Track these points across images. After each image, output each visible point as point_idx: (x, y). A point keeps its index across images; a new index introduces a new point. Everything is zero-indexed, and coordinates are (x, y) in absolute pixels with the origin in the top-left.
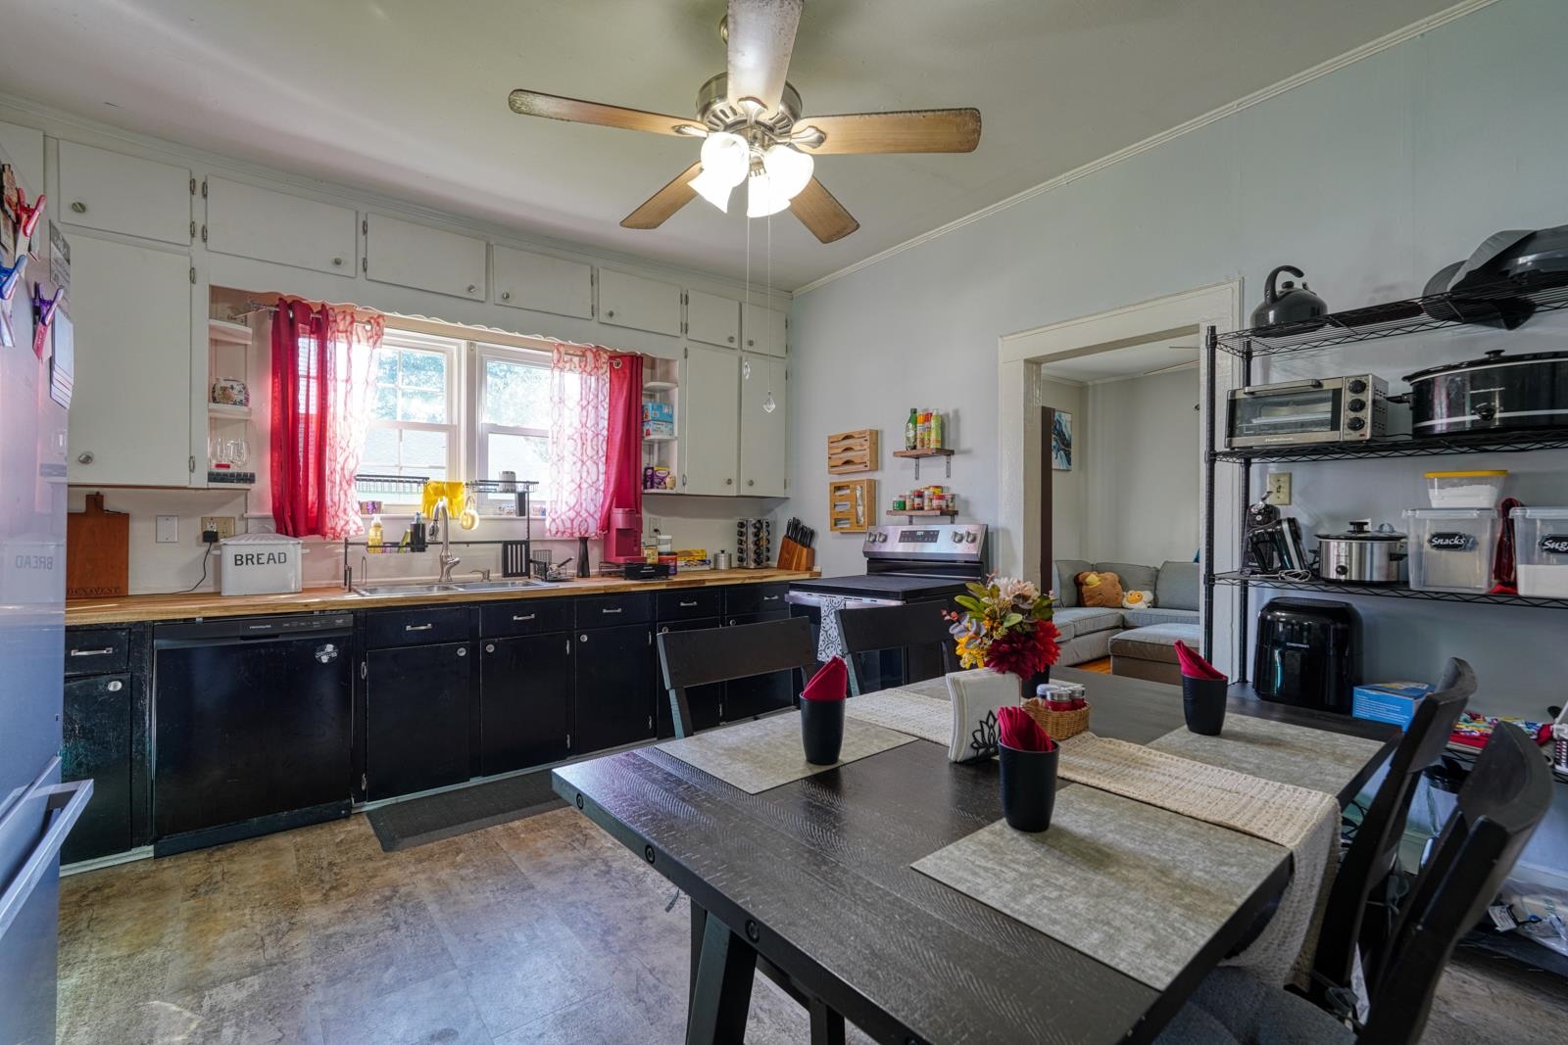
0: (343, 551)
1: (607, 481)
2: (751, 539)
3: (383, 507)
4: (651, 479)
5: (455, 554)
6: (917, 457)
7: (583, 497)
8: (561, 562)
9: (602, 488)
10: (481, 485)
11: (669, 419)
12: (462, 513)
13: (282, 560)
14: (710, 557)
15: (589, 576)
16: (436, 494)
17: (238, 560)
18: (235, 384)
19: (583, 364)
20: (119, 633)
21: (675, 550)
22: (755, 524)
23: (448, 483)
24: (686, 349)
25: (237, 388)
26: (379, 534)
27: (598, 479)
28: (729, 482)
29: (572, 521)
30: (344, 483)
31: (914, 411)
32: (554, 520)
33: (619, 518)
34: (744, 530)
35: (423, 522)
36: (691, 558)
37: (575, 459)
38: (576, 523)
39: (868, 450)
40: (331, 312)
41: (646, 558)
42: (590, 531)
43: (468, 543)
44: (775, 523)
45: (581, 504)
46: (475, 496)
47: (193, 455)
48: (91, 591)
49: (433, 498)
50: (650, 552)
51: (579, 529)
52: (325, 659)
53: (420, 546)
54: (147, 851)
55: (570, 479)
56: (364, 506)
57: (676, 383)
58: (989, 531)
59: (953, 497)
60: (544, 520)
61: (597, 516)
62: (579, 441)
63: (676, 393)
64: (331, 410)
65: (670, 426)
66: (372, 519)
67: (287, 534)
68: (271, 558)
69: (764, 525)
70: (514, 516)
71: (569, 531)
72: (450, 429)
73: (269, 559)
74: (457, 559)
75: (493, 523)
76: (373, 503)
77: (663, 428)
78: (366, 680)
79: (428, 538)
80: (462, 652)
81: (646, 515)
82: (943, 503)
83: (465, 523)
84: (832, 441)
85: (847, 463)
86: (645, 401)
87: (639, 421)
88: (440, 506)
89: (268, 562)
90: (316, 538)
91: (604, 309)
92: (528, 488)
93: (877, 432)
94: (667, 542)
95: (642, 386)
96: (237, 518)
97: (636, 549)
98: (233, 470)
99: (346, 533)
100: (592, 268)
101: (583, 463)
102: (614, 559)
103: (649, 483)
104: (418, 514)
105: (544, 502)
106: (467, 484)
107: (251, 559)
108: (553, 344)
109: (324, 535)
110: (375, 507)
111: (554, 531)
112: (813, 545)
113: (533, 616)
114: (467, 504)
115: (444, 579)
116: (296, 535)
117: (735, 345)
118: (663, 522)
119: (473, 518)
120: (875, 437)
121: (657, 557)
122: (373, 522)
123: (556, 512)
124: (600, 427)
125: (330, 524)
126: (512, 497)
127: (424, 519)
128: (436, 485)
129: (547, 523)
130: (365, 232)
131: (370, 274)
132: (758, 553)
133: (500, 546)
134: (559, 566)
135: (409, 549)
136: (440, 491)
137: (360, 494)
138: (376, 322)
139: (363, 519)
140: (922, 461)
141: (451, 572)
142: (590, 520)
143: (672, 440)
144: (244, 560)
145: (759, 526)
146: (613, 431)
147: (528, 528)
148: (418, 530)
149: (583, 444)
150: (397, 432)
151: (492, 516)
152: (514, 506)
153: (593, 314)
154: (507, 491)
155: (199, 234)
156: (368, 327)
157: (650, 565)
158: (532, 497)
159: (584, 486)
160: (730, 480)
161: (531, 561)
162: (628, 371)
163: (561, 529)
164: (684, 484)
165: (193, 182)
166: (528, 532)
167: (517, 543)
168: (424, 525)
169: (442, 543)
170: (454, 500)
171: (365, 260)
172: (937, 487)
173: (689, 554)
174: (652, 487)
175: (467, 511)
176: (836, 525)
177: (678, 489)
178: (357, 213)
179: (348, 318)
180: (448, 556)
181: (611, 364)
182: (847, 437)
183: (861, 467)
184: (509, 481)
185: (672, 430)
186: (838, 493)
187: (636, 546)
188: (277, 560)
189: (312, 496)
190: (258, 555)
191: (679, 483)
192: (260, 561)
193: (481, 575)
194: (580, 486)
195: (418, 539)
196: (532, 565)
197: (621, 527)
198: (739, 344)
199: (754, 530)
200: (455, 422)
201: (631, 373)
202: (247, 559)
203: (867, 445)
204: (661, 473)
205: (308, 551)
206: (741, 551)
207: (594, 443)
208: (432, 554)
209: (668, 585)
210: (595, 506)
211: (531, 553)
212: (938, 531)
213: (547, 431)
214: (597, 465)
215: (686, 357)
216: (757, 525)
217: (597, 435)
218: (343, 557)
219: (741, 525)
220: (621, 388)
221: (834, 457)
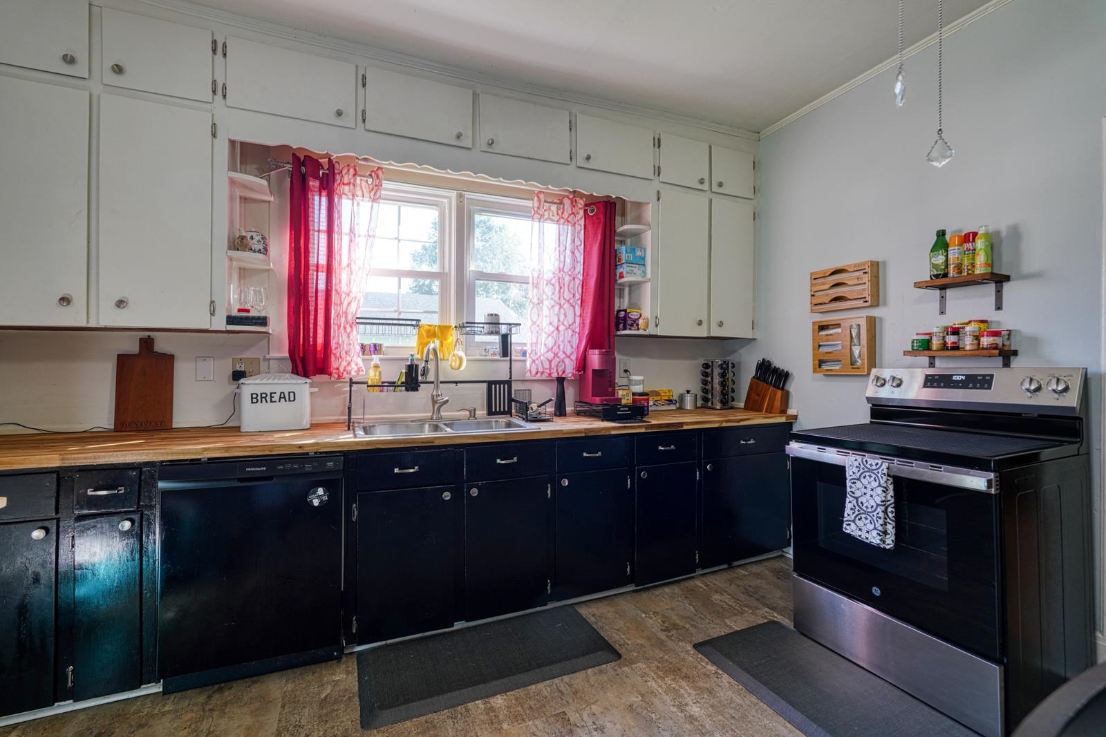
0: (349, 389)
1: (583, 324)
2: (717, 380)
3: (384, 349)
4: (624, 320)
5: (446, 392)
6: (943, 288)
7: (561, 339)
8: (541, 403)
9: (577, 330)
10: (466, 327)
11: (642, 262)
12: (451, 355)
13: (292, 398)
14: (675, 397)
15: (565, 415)
16: (428, 337)
17: (255, 399)
18: (254, 235)
19: (560, 212)
20: (130, 472)
21: (647, 390)
22: (721, 365)
23: (439, 326)
24: (658, 192)
25: (257, 238)
26: (377, 374)
27: (575, 322)
28: (700, 323)
29: (550, 362)
30: (348, 327)
31: (941, 234)
32: (534, 361)
33: (595, 358)
34: (709, 371)
35: (416, 362)
36: (659, 398)
37: (553, 303)
38: (553, 364)
39: (868, 284)
40: (336, 165)
41: (621, 399)
42: (567, 371)
43: (456, 382)
44: (739, 363)
45: (559, 346)
46: (463, 338)
47: (213, 299)
48: (141, 424)
49: (426, 340)
50: (625, 392)
51: (557, 370)
52: (316, 502)
53: (413, 385)
54: (156, 688)
55: (548, 322)
56: (367, 349)
57: (649, 225)
58: (1089, 376)
59: (1010, 333)
60: (525, 361)
61: (574, 357)
62: (557, 285)
63: (648, 238)
64: (337, 257)
65: (642, 268)
66: (372, 360)
67: (298, 375)
68: (282, 396)
69: (730, 366)
70: (498, 357)
71: (548, 371)
72: (441, 276)
73: (280, 398)
74: (446, 398)
75: (477, 364)
76: (375, 345)
77: (636, 270)
78: (356, 521)
79: (420, 378)
80: (447, 496)
81: (618, 356)
82: (999, 341)
83: (453, 364)
84: (815, 278)
85: (837, 299)
86: (617, 246)
87: (612, 266)
88: (431, 348)
89: (279, 401)
90: (325, 377)
91: (582, 154)
92: (510, 330)
93: (878, 263)
94: (638, 383)
95: (615, 231)
96: (261, 358)
97: (610, 390)
98: (253, 314)
99: (347, 373)
100: (570, 113)
101: (561, 306)
102: (589, 398)
103: (621, 325)
104: (412, 355)
105: (525, 344)
106: (456, 327)
107: (265, 398)
108: (533, 192)
109: (330, 374)
110: (376, 348)
111: (534, 371)
112: (786, 387)
113: (515, 459)
114: (456, 345)
115: (434, 417)
116: (306, 375)
117: (705, 187)
118: (632, 362)
119: (461, 359)
120: (876, 270)
121: (631, 397)
122: (373, 363)
123: (536, 354)
124: (577, 271)
125: (334, 363)
126: (496, 339)
127: (417, 360)
128: (429, 328)
129: (528, 364)
130: (364, 85)
131: (369, 125)
132: (724, 393)
133: (485, 385)
134: (539, 406)
135: (404, 388)
136: (432, 333)
137: (361, 336)
138: (376, 174)
139: (363, 360)
140: (950, 293)
141: (441, 409)
142: (567, 361)
143: (646, 282)
144: (259, 398)
145: (725, 367)
146: (587, 275)
147: (511, 368)
148: (412, 369)
149: (561, 288)
150: (396, 279)
151: (478, 357)
152: (497, 348)
153: (571, 158)
154: (491, 333)
155: (219, 92)
156: (370, 181)
157: (625, 406)
158: (515, 339)
159: (562, 328)
160: (701, 321)
161: (513, 400)
162: (602, 216)
163: (541, 370)
164: (657, 326)
165: (214, 43)
166: (511, 372)
167: (500, 382)
168: (417, 366)
169: (433, 383)
170: (444, 342)
171: (364, 112)
172: (983, 322)
173: (657, 393)
174: (625, 329)
175: (456, 352)
176: (820, 366)
177: (652, 330)
178: (357, 67)
179: (352, 171)
180: (439, 395)
181: (585, 211)
182: (837, 272)
183: (860, 303)
184: (494, 323)
185: (644, 272)
186: (823, 333)
187: (610, 386)
188: (287, 399)
189: (320, 340)
190: (271, 394)
191: (652, 325)
192: (273, 399)
193: (468, 413)
194: (557, 329)
195: (412, 379)
196: (513, 403)
197: (597, 368)
198: (710, 186)
199: (720, 371)
200: (447, 270)
201: (605, 218)
202: (262, 398)
203: (866, 278)
204: (634, 315)
205: (316, 390)
206: (705, 391)
207: (571, 285)
208: (425, 392)
209: (647, 427)
210: (572, 347)
211: (513, 392)
212: (992, 376)
213: (528, 277)
214: (574, 308)
215: (658, 199)
216: (724, 366)
217: (574, 278)
218: (348, 395)
219: (706, 366)
220: (596, 234)
221: (816, 294)
